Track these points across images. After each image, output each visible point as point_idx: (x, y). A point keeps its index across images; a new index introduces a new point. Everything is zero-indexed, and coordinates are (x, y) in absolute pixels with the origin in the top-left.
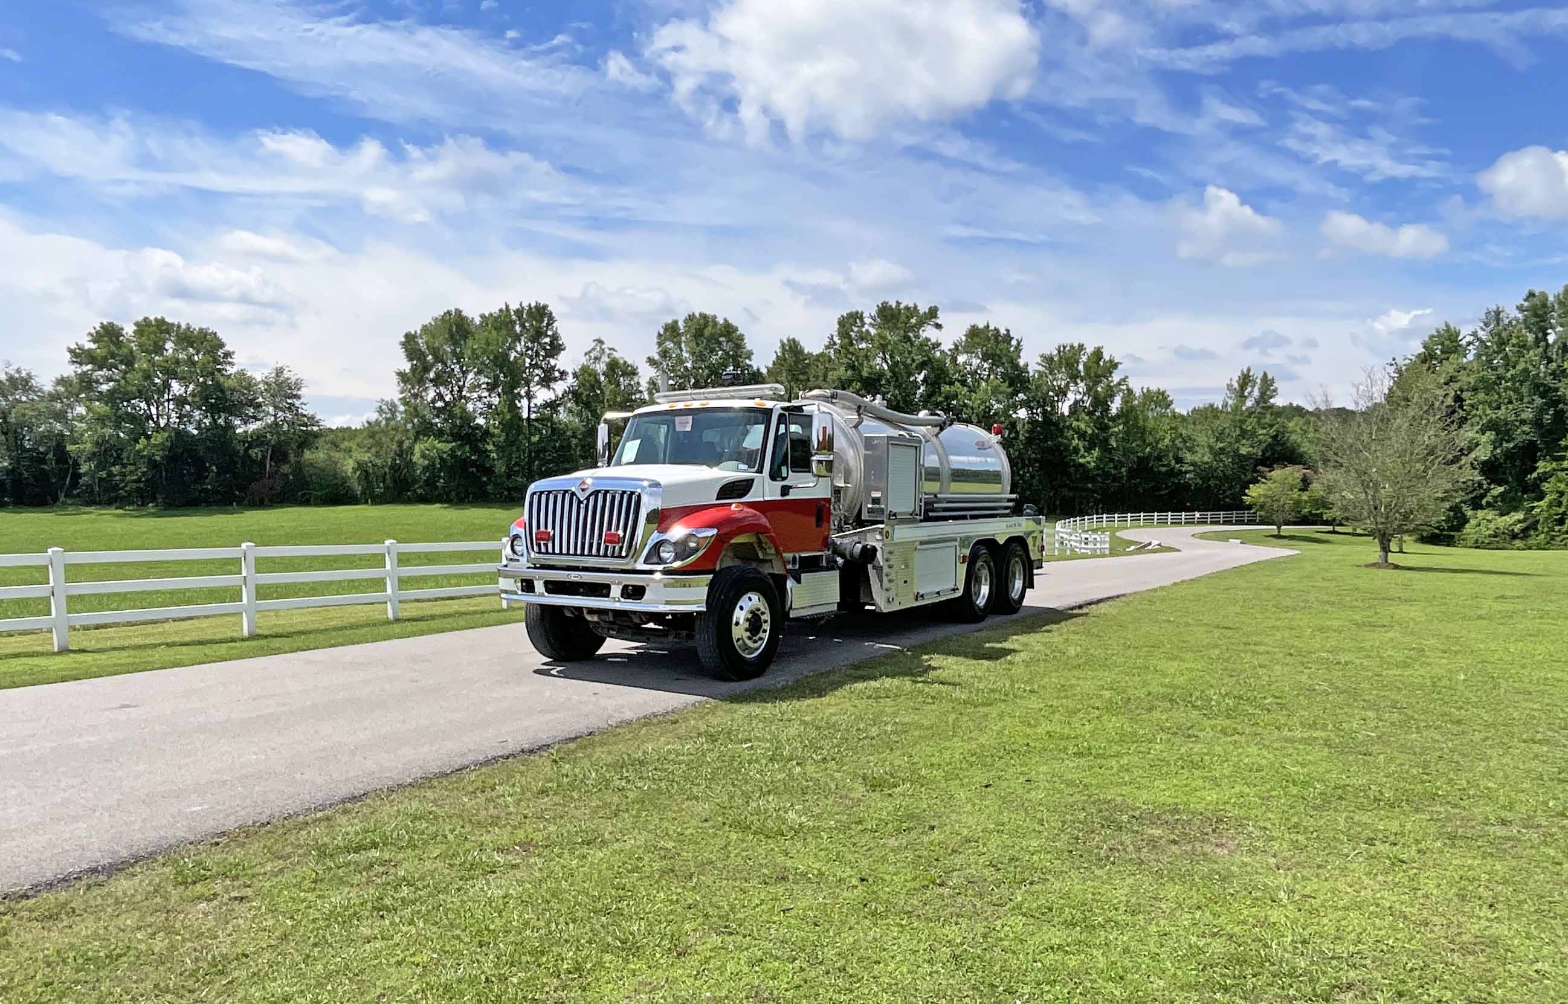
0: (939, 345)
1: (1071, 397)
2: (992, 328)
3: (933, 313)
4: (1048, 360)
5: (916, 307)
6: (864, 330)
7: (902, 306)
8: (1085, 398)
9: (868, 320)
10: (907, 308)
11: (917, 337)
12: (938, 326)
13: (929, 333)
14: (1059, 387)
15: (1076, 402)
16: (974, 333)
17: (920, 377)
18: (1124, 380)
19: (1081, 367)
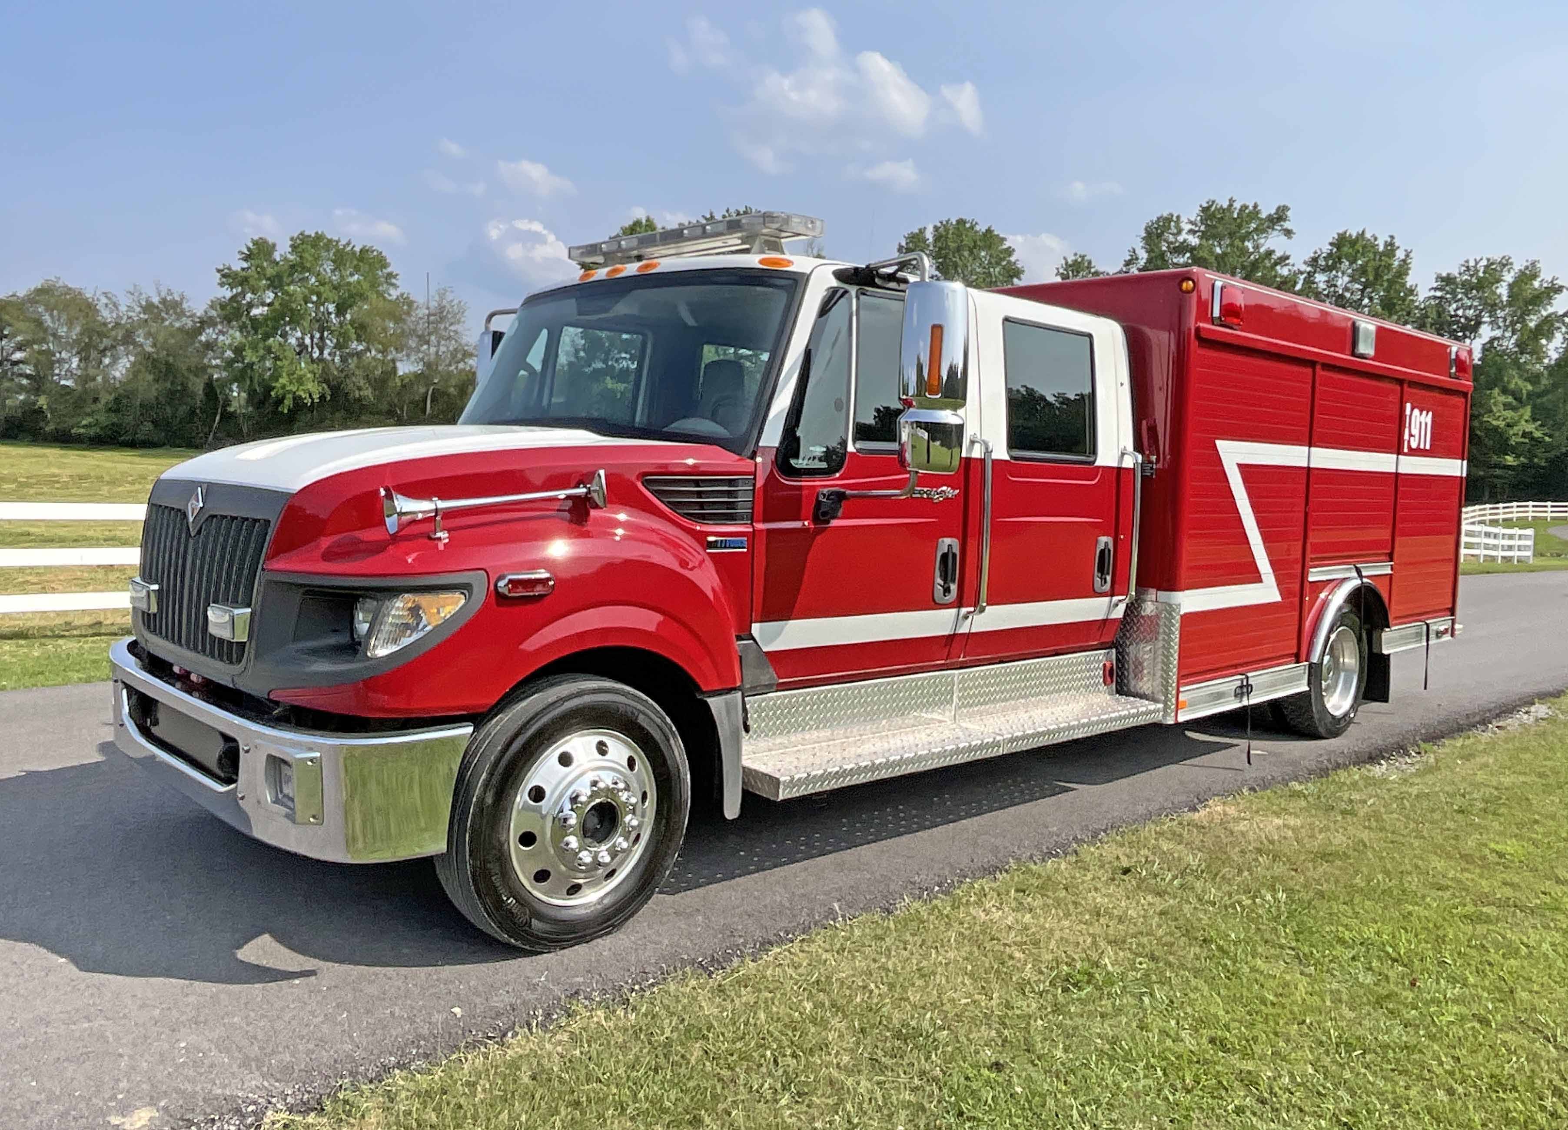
0: (1288, 258)
1: (1486, 332)
2: (1367, 235)
3: (1280, 216)
4: (1449, 281)
5: (1255, 206)
6: (1181, 238)
7: (1237, 205)
8: (1508, 335)
9: (1186, 227)
10: (1244, 209)
11: (1257, 247)
12: (1288, 233)
13: (1274, 242)
14: (1467, 318)
15: (1493, 339)
16: (1341, 241)
19: (1503, 290)
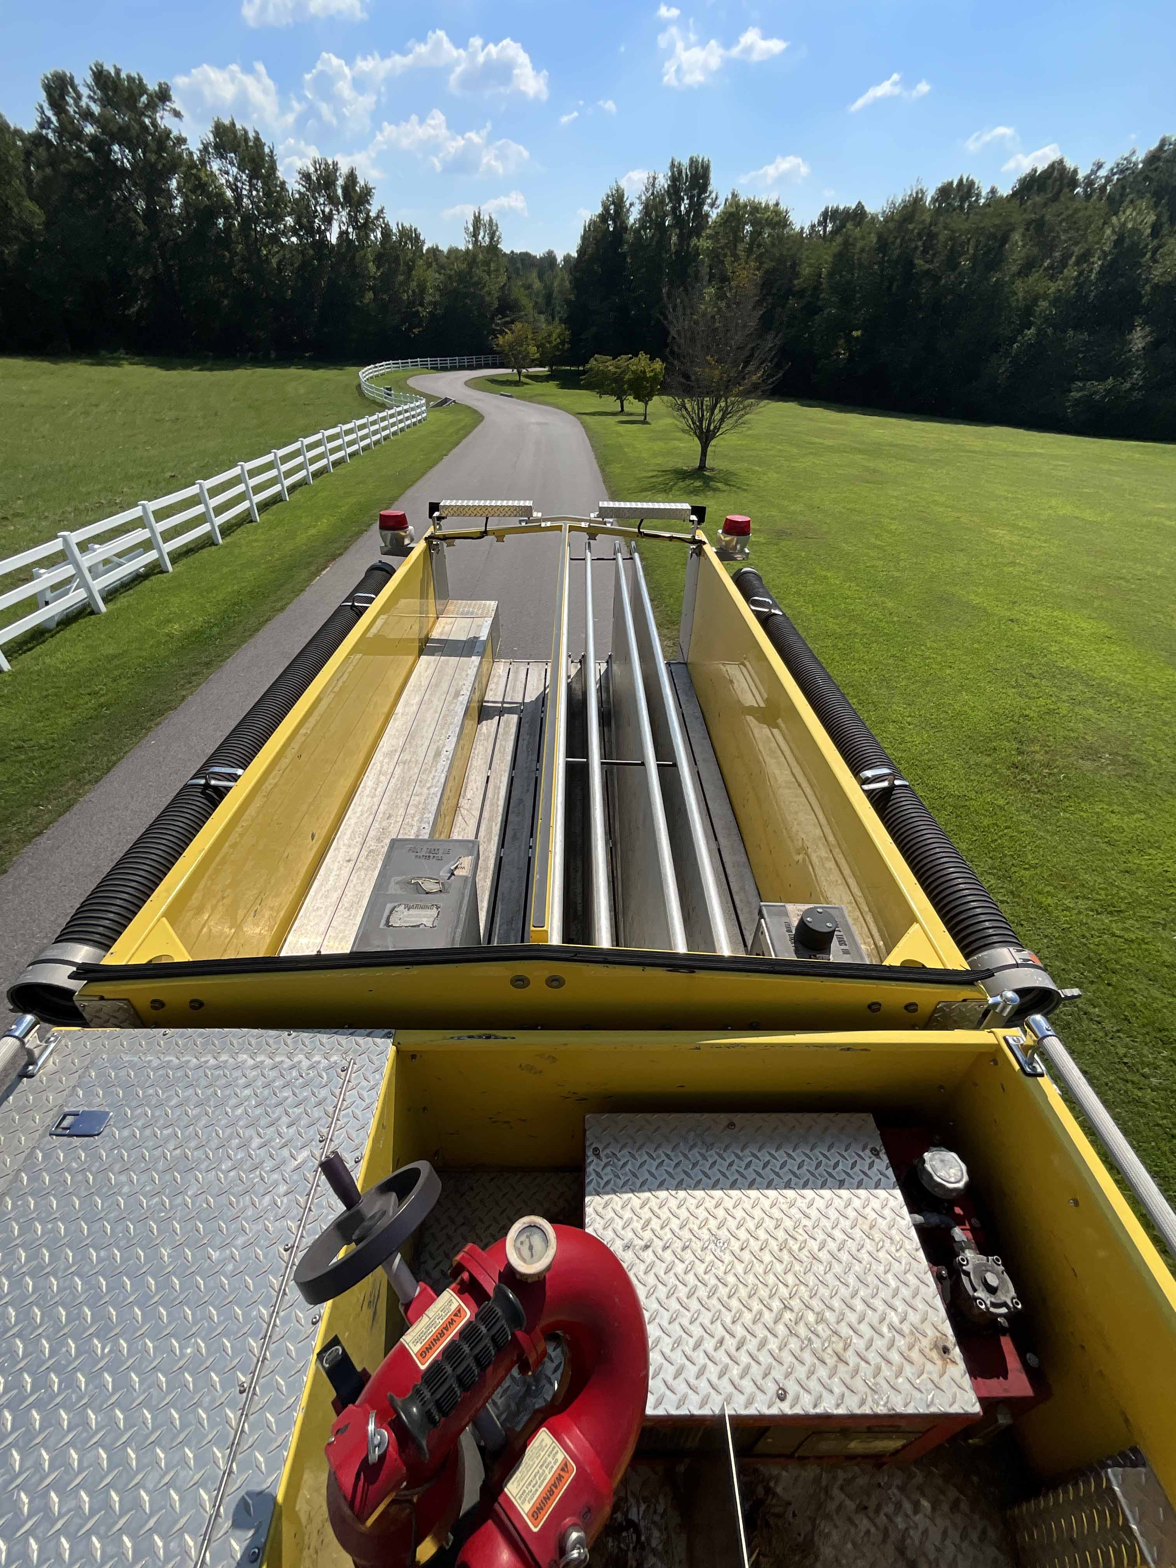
0: (184, 140)
1: (337, 226)
2: (238, 126)
3: (164, 94)
4: (306, 176)
5: (140, 80)
6: (82, 104)
7: (123, 75)
8: (350, 230)
9: (85, 92)
10: (130, 78)
11: (154, 124)
12: (177, 114)
13: (167, 121)
14: (323, 212)
16: (221, 131)
17: (174, 184)
18: (381, 211)
19: (339, 192)
